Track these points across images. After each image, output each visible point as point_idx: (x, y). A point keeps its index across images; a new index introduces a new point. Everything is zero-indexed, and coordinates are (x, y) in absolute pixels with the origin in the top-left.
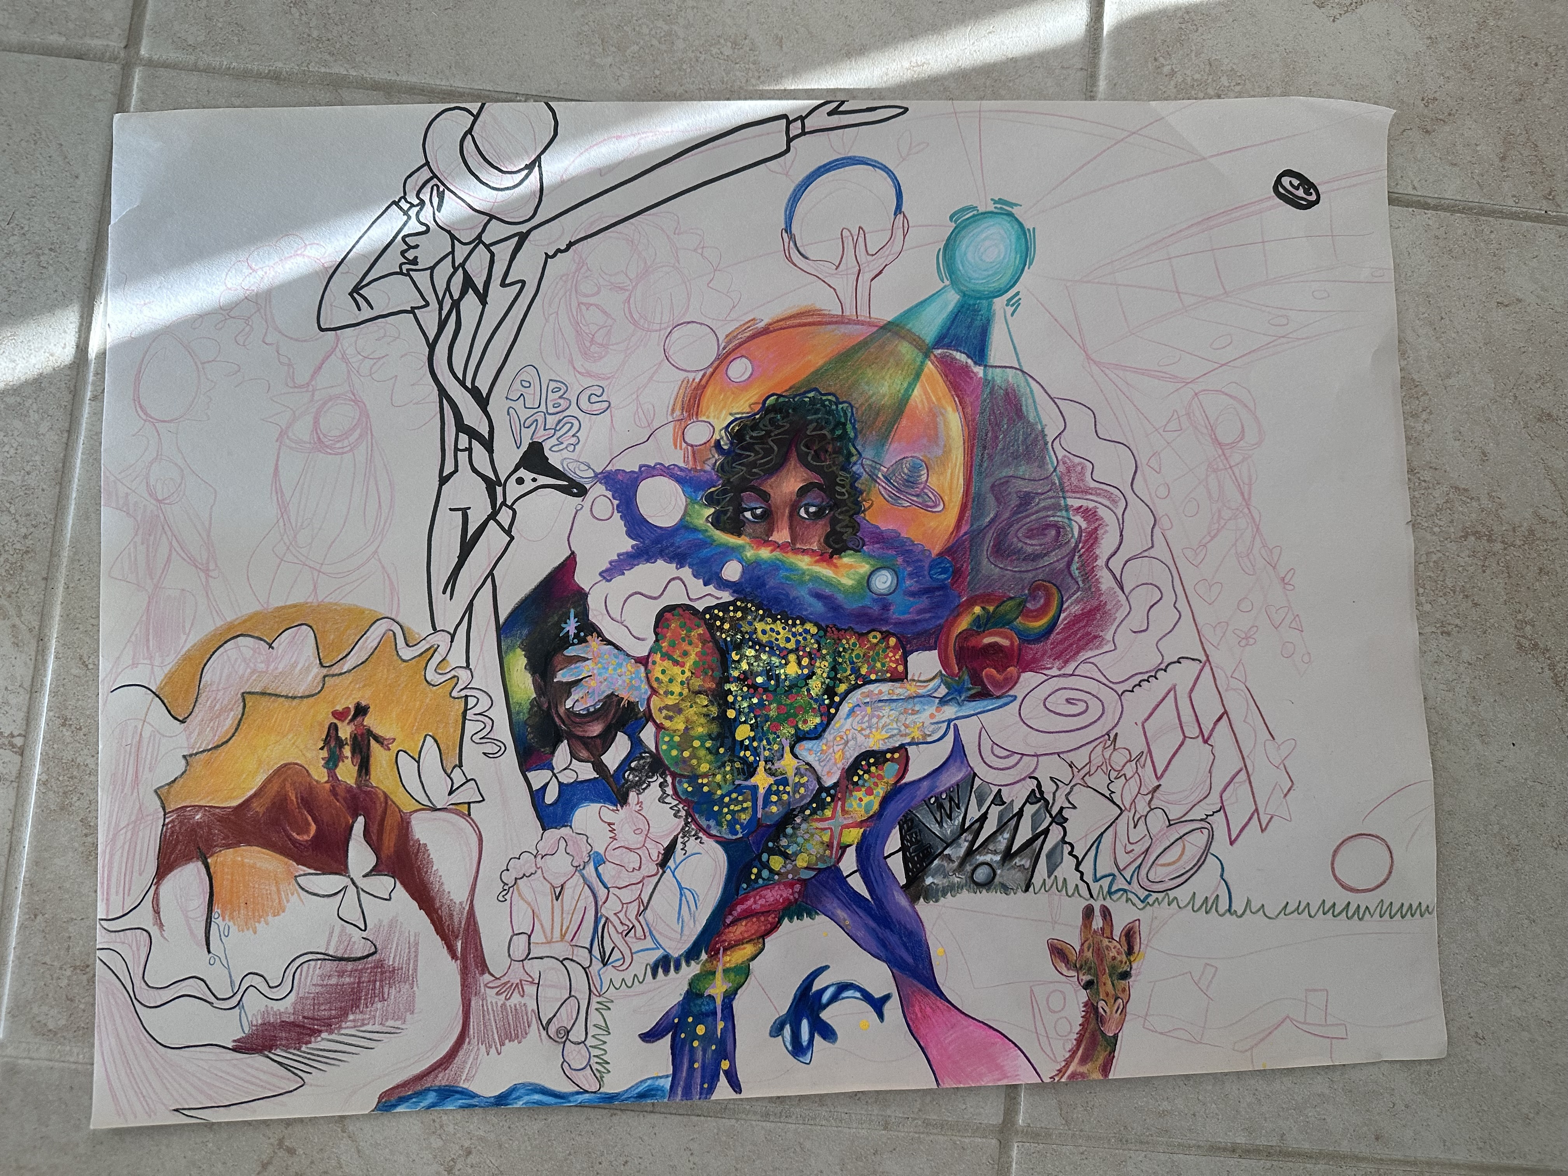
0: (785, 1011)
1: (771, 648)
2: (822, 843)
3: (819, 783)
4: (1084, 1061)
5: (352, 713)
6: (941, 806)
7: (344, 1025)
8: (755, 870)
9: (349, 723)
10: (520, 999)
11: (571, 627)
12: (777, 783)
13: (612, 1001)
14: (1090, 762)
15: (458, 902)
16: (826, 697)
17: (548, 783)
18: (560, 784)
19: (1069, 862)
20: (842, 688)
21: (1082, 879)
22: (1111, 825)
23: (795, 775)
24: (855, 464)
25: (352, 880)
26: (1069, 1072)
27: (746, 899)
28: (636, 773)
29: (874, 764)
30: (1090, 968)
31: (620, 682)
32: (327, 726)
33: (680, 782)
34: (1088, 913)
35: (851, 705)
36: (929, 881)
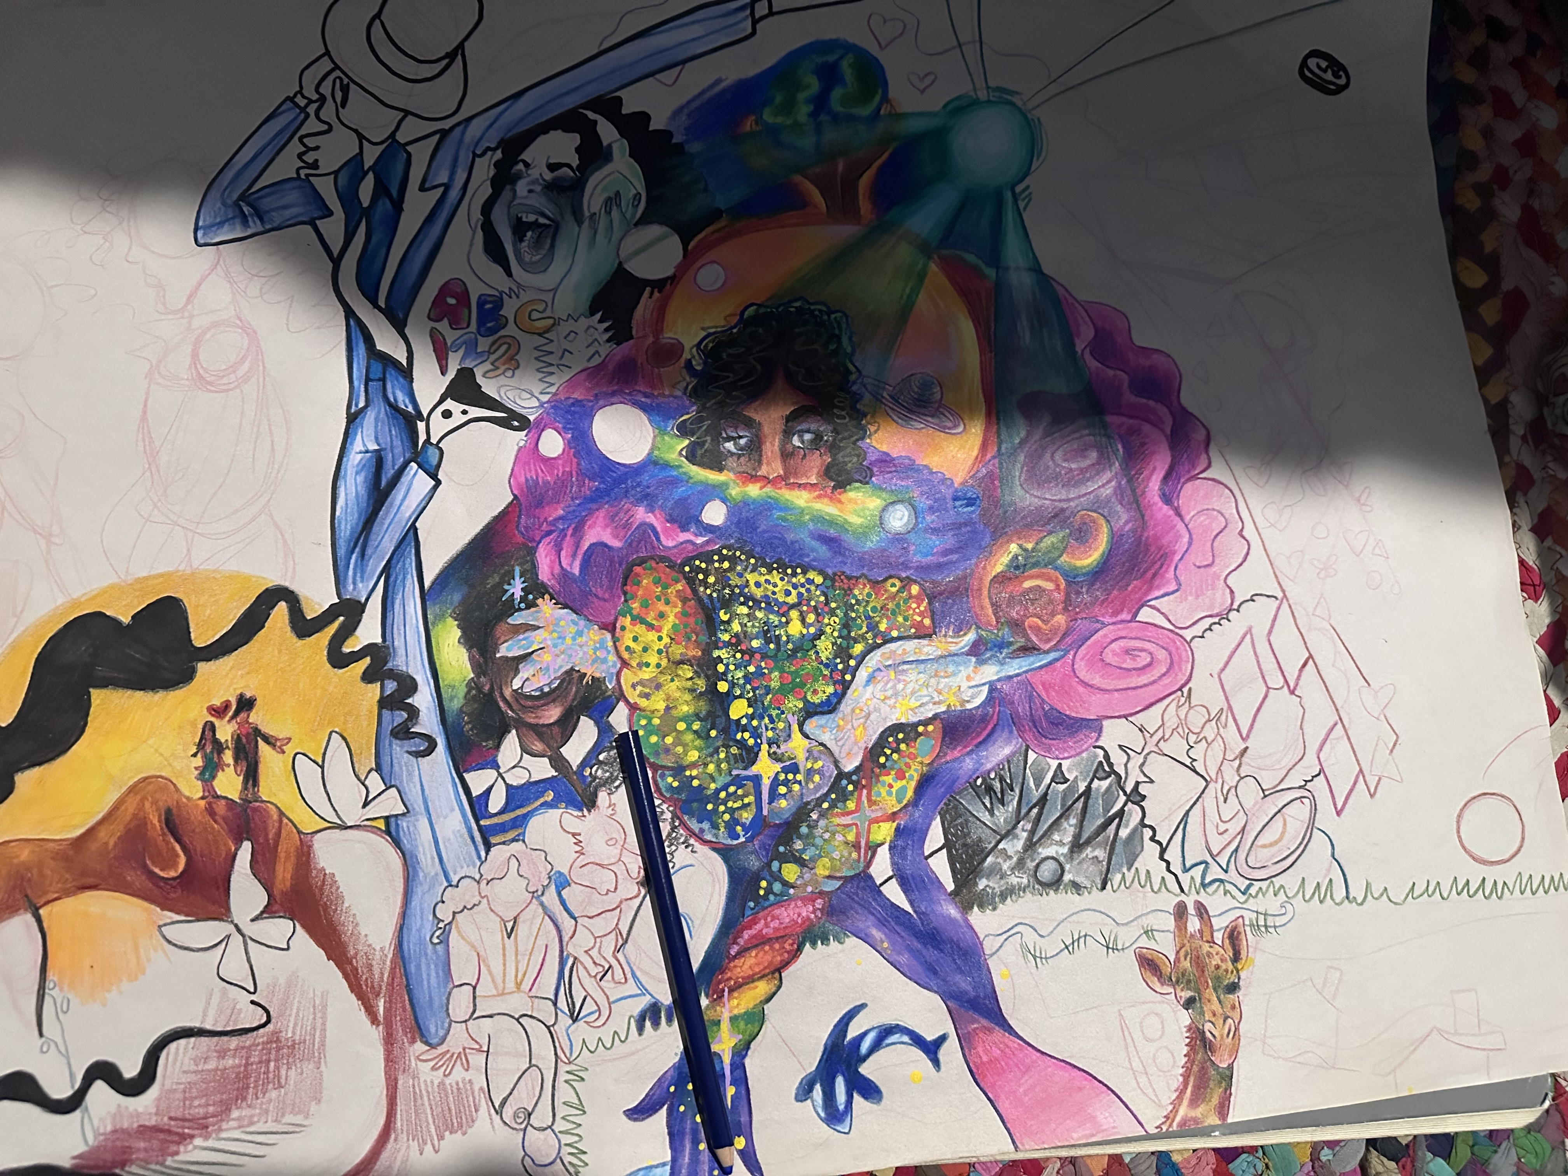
0: (814, 1068)
1: (769, 603)
2: (847, 843)
3: (837, 767)
4: (1194, 1102)
5: (234, 707)
6: (990, 789)
7: (224, 1125)
8: (764, 884)
9: (229, 721)
10: (464, 1074)
11: (516, 588)
12: (785, 770)
13: (587, 1069)
14: (1163, 724)
15: (378, 948)
16: (838, 660)
17: (492, 787)
18: (509, 787)
19: (1151, 850)
20: (858, 649)
21: (1168, 870)
22: (1197, 800)
23: (807, 759)
24: (854, 383)
25: (236, 926)
26: (1178, 1119)
27: (754, 922)
28: (606, 768)
29: (903, 741)
30: (1189, 981)
31: (581, 654)
32: (200, 727)
33: (663, 776)
34: (1180, 912)
35: (870, 670)
36: (982, 884)
